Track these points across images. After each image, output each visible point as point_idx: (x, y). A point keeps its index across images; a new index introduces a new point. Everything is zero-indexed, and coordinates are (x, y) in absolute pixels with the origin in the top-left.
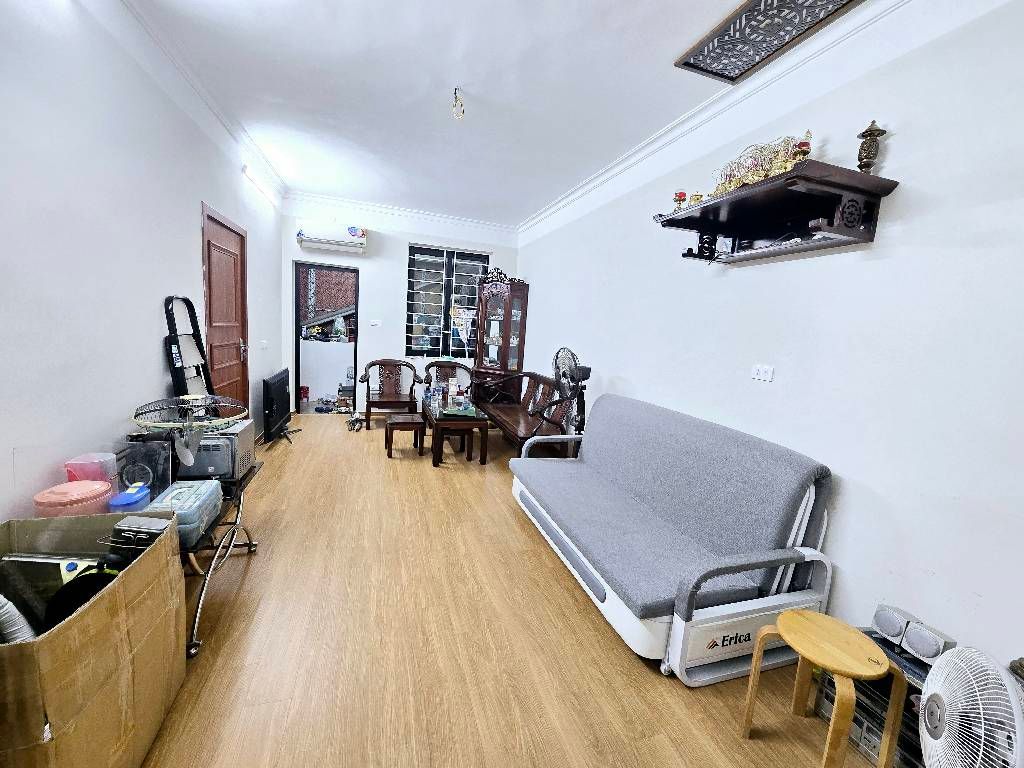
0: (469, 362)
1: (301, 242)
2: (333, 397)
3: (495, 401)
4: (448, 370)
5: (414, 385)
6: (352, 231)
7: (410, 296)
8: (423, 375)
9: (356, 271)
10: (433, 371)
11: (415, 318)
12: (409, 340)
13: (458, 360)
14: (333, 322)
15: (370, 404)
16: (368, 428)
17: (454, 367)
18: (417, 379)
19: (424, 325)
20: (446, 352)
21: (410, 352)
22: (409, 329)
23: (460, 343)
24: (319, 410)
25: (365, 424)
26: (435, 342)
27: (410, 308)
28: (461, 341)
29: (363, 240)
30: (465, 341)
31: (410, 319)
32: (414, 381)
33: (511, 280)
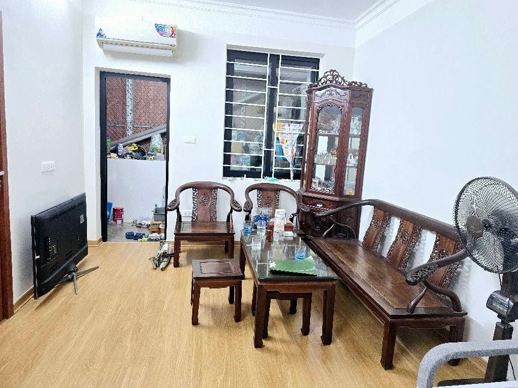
0: (295, 185)
1: (101, 44)
2: (147, 219)
3: (329, 235)
4: (271, 194)
5: (231, 212)
6: (160, 29)
7: (229, 109)
8: (242, 201)
9: (167, 80)
10: (254, 195)
11: (234, 134)
12: (227, 159)
13: (283, 182)
14: (149, 140)
15: (180, 237)
16: (177, 265)
17: (277, 189)
18: (235, 206)
19: (244, 142)
20: (268, 173)
21: (227, 172)
22: (227, 147)
23: (285, 163)
24: (130, 236)
25: (172, 260)
26: (257, 161)
27: (228, 122)
28: (285, 160)
29: (173, 41)
30: (290, 160)
31: (228, 135)
32: (232, 209)
33: (350, 84)
